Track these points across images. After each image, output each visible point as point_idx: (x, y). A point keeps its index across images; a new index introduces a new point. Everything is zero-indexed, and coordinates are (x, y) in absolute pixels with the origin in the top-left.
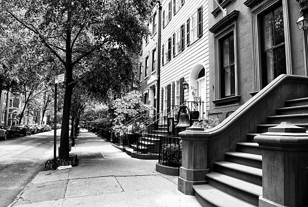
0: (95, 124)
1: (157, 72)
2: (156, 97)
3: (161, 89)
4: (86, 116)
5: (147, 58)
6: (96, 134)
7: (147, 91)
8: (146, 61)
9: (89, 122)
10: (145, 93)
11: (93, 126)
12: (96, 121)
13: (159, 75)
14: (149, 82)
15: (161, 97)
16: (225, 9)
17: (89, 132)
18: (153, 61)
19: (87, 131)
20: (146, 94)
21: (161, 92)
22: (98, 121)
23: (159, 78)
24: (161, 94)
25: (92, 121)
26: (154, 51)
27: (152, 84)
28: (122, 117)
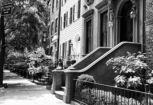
0: (16, 67)
1: (58, 34)
2: (57, 50)
3: (59, 45)
4: (8, 60)
5: (53, 23)
6: (17, 74)
7: (52, 45)
8: (52, 25)
9: (11, 65)
10: (50, 46)
11: (14, 68)
12: (16, 64)
13: (59, 36)
14: (53, 40)
15: (59, 50)
16: (89, 6)
17: (10, 72)
18: (56, 26)
19: (9, 71)
20: (52, 47)
21: (59, 47)
22: (18, 64)
23: (59, 38)
24: (59, 48)
25: (14, 64)
26: (57, 19)
27: (55, 41)
28: (34, 63)
